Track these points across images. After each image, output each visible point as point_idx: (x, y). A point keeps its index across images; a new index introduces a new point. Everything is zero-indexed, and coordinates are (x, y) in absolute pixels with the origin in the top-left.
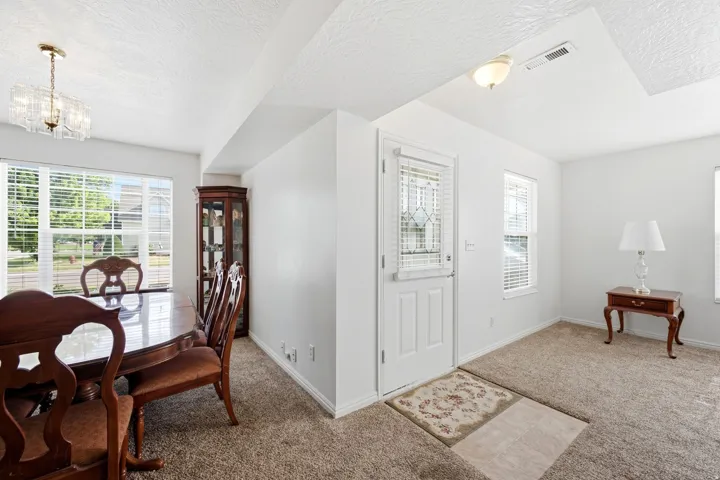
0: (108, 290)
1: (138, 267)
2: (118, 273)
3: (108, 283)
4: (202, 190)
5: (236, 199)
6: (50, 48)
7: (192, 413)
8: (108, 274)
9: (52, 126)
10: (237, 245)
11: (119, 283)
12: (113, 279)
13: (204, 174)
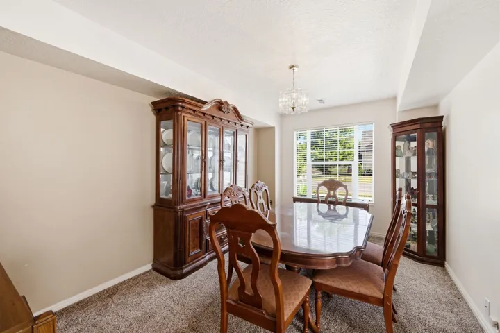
0: (329, 199)
1: (345, 187)
2: (334, 190)
3: (329, 196)
4: (394, 127)
5: (429, 129)
6: (293, 67)
7: (364, 316)
8: (330, 189)
9: (293, 108)
10: (430, 174)
11: (334, 196)
12: (332, 193)
13: (399, 112)
